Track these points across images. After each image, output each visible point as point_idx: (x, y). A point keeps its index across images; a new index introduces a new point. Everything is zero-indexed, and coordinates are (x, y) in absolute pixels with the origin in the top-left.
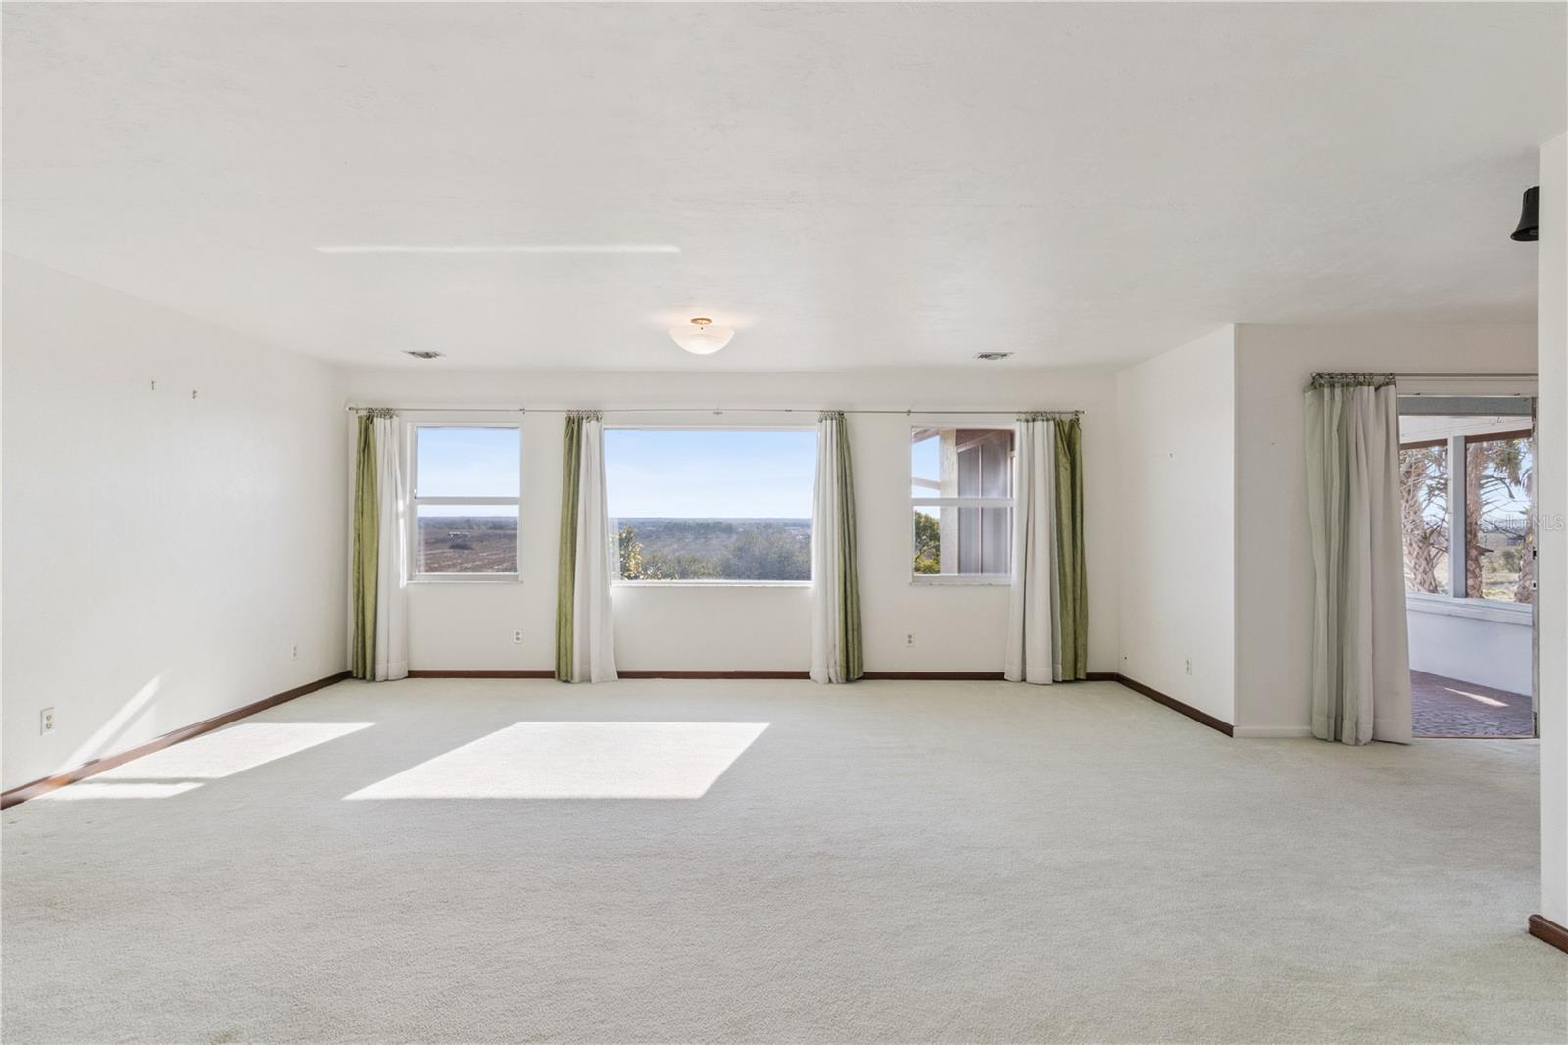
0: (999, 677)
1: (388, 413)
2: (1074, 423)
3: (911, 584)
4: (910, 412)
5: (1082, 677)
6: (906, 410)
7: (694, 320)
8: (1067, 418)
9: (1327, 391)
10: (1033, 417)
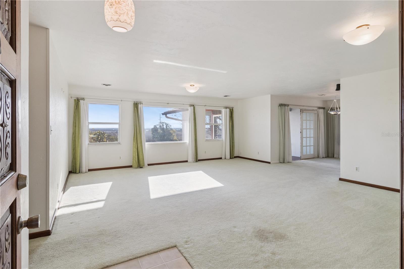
0: (221, 158)
1: (83, 99)
2: (233, 109)
3: (205, 141)
4: (205, 106)
5: (233, 157)
6: (204, 105)
7: (190, 85)
8: (231, 108)
9: (282, 107)
10: (226, 108)
